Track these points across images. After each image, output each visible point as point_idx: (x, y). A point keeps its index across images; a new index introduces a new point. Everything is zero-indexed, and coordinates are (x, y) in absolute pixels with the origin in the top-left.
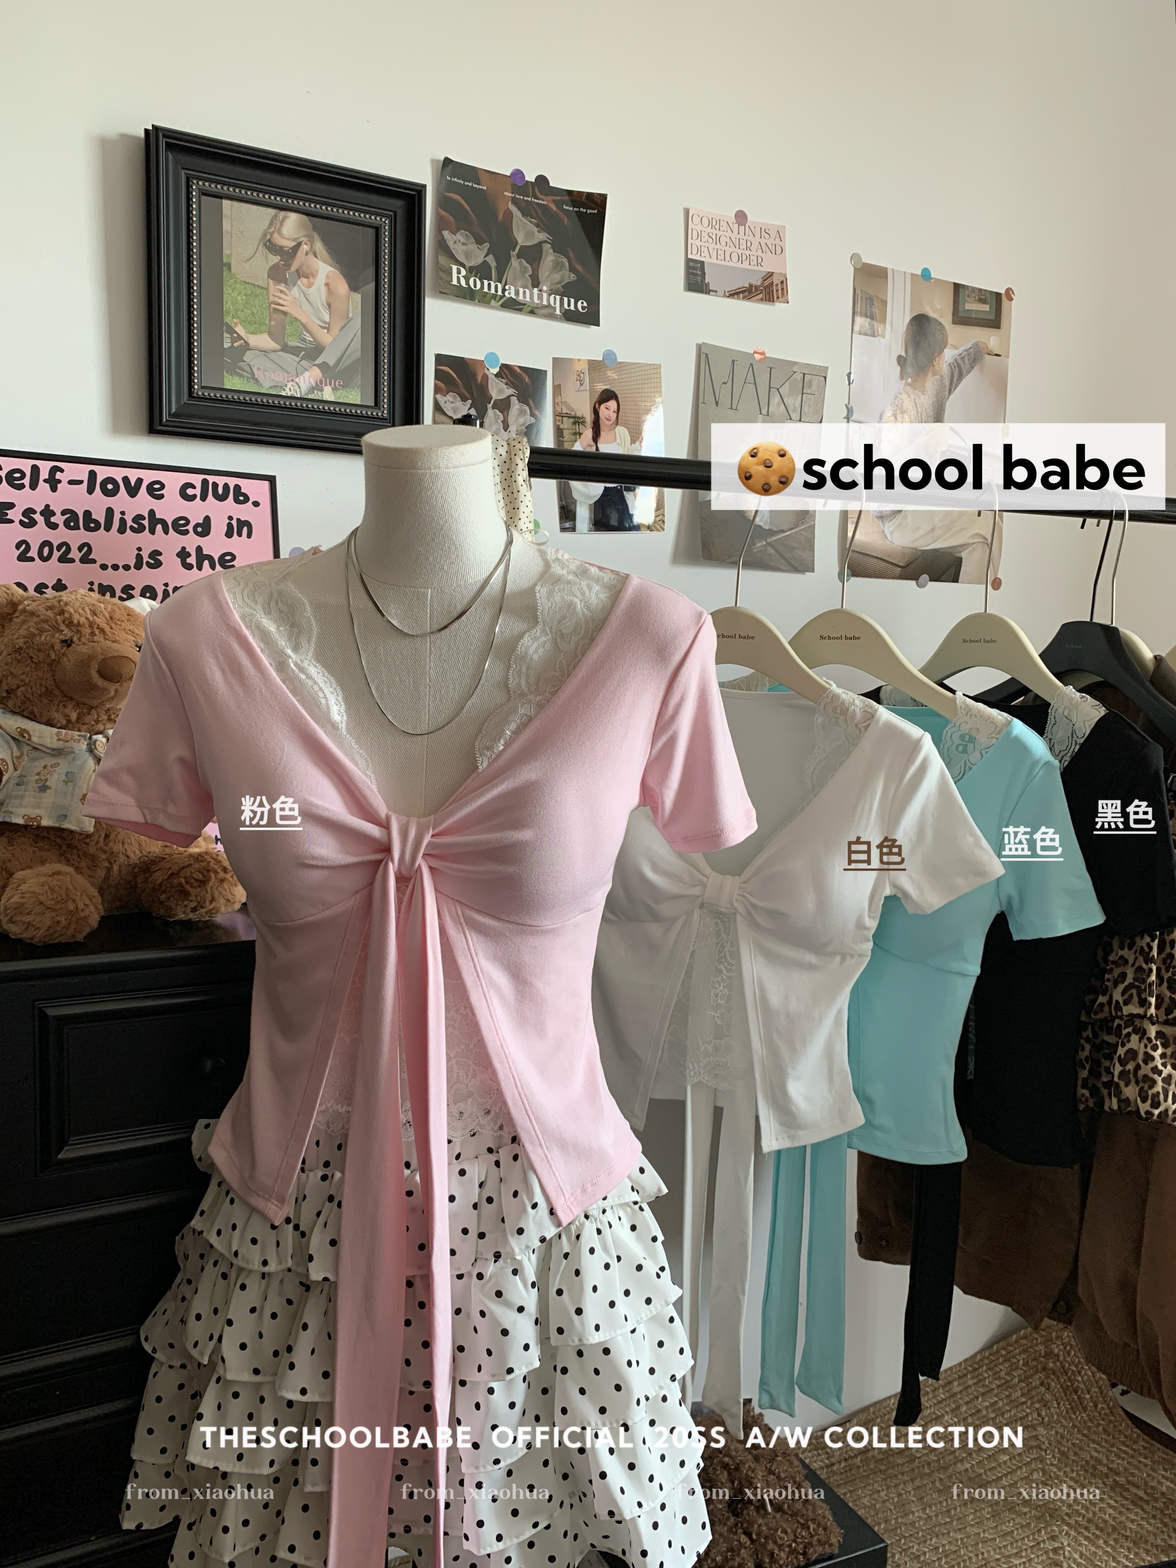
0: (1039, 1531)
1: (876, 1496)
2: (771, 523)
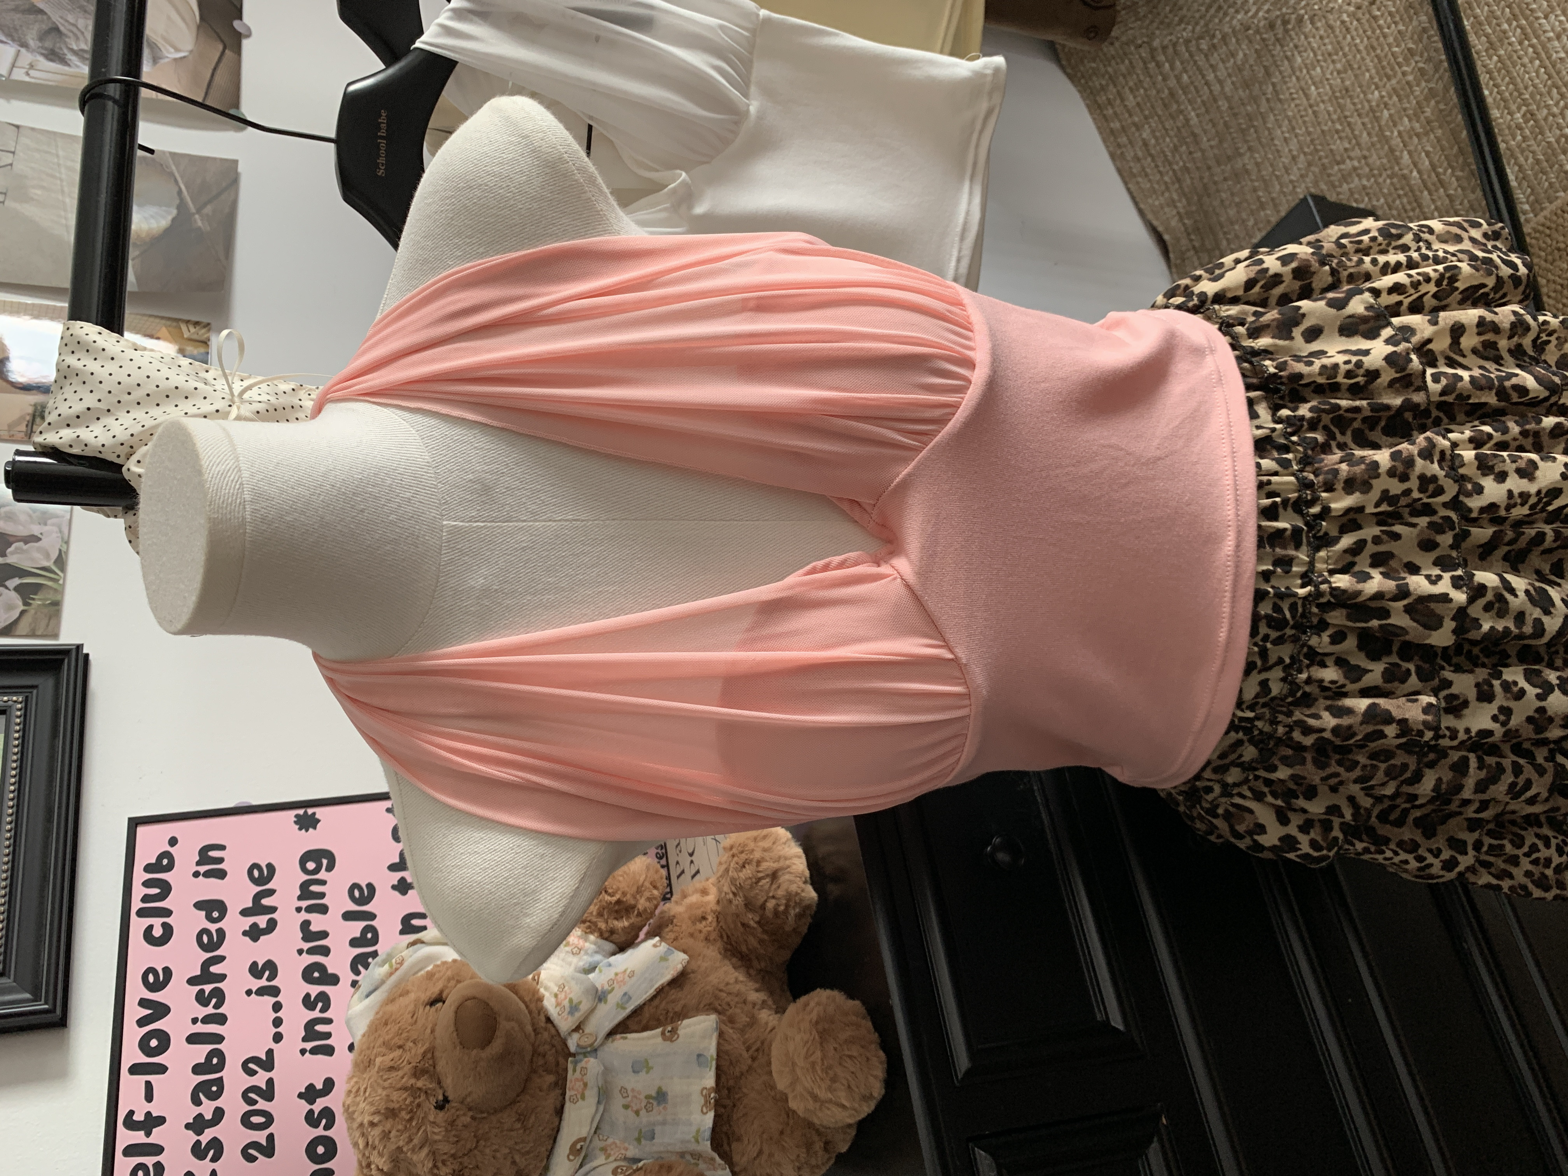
0: (1263, 40)
1: (1227, 203)
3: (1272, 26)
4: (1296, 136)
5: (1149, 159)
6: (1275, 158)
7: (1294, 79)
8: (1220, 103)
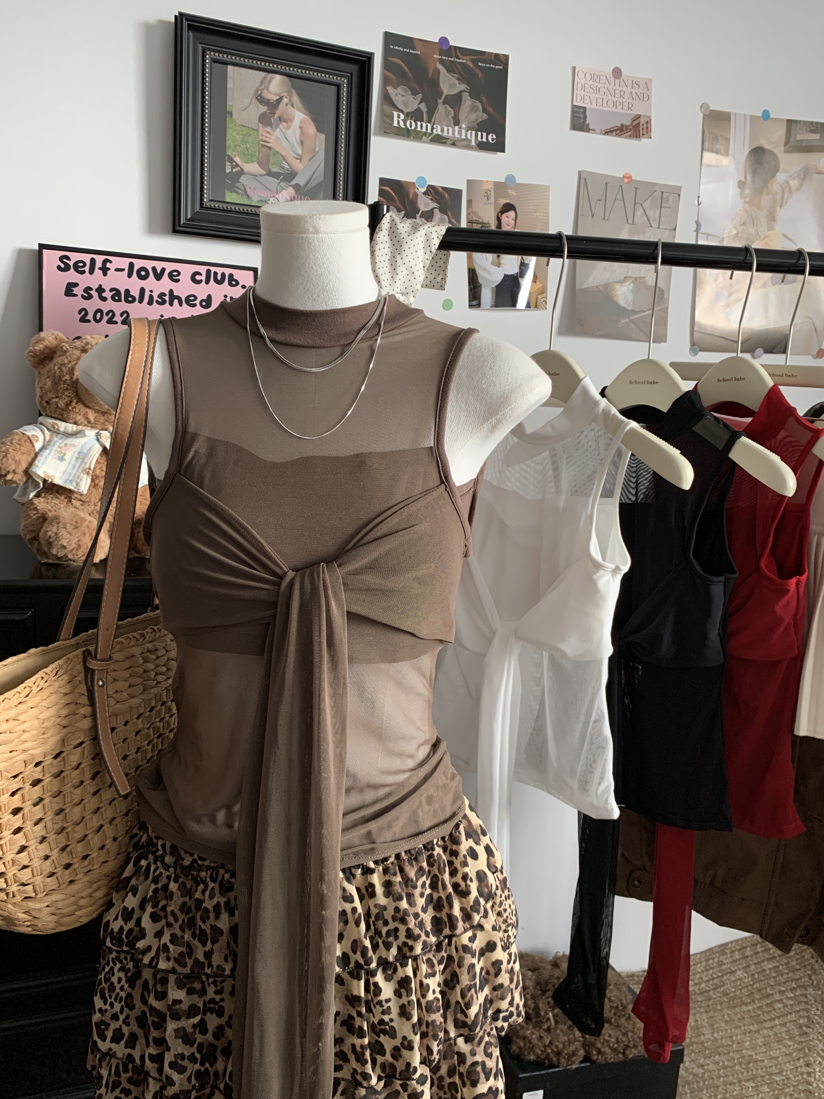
2: (633, 305)
3: (808, 1065)
4: (719, 1070)
5: (720, 974)
6: (704, 1054)
7: (763, 1074)
8: (756, 1026)
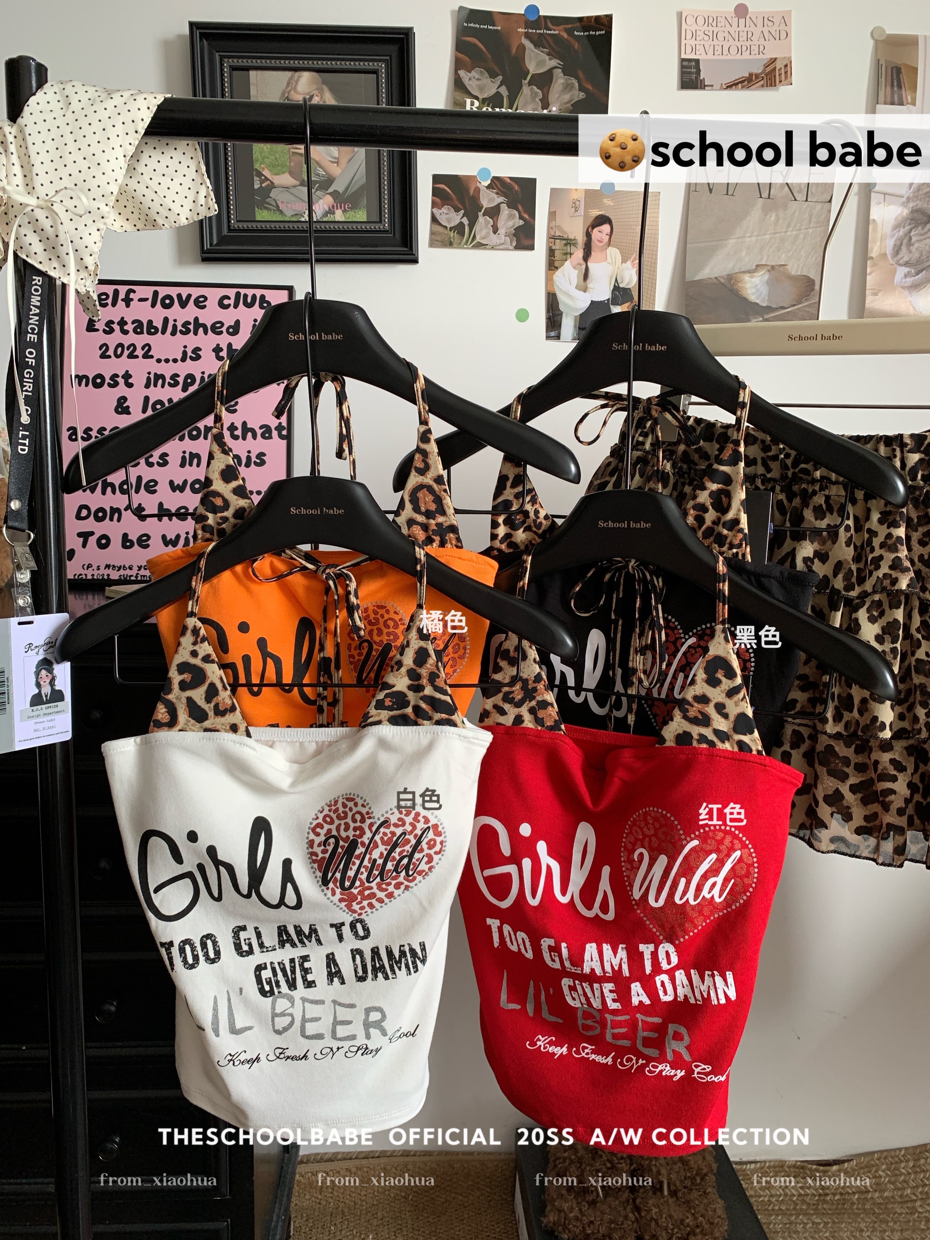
2: (769, 300)
